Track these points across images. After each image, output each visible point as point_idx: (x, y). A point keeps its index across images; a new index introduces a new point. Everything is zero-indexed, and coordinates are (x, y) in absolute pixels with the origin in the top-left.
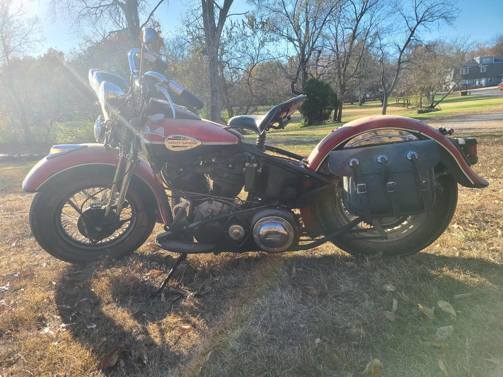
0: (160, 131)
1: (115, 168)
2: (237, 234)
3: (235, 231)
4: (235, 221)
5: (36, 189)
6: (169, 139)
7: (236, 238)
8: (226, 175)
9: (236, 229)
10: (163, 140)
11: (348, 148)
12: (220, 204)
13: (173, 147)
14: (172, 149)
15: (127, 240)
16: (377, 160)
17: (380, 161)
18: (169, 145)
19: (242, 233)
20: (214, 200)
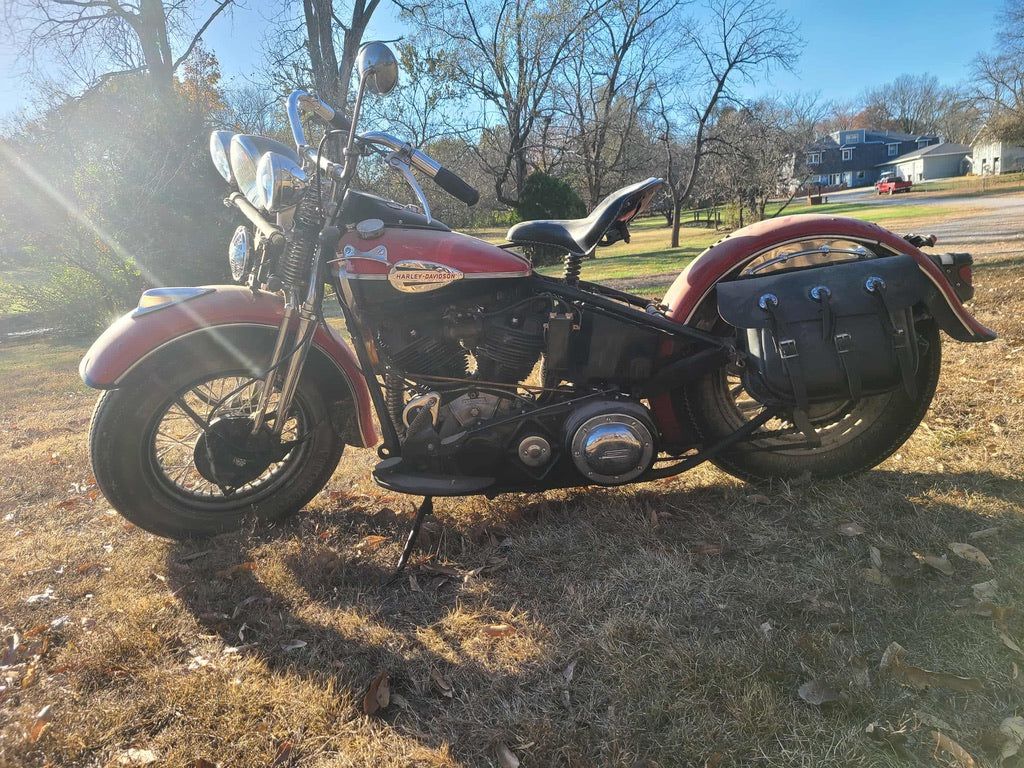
0: (380, 253)
1: (277, 332)
2: (535, 455)
3: (531, 448)
4: (530, 428)
5: (116, 382)
6: (399, 269)
7: (534, 463)
8: (507, 339)
9: (532, 446)
10: (386, 270)
11: (748, 277)
12: (494, 399)
13: (406, 284)
15: (289, 484)
16: (810, 295)
17: (817, 297)
18: (398, 281)
19: (546, 451)
20: (482, 391)
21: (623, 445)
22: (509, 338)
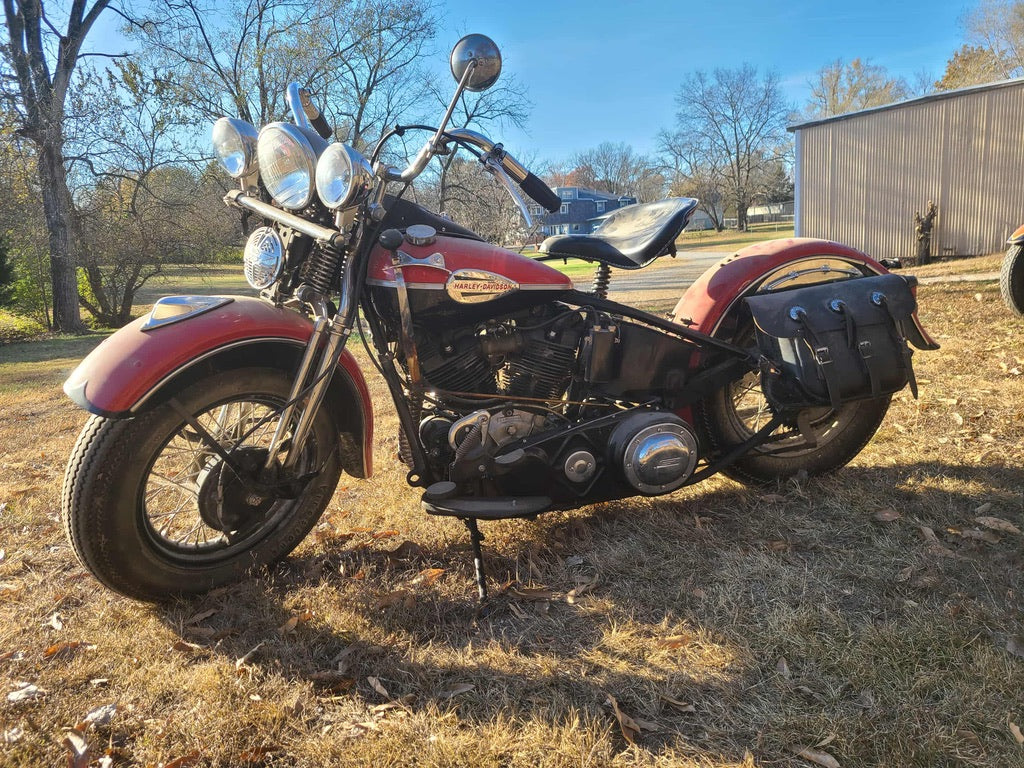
0: (437, 261)
1: (305, 349)
2: (582, 470)
3: (577, 464)
4: (577, 442)
5: (133, 410)
6: (457, 278)
7: (579, 478)
8: (548, 353)
9: (579, 462)
11: (765, 292)
12: (528, 416)
13: (464, 294)
14: (464, 300)
16: (831, 308)
18: (455, 291)
19: (591, 466)
20: (517, 408)
21: (675, 453)
22: (551, 352)
